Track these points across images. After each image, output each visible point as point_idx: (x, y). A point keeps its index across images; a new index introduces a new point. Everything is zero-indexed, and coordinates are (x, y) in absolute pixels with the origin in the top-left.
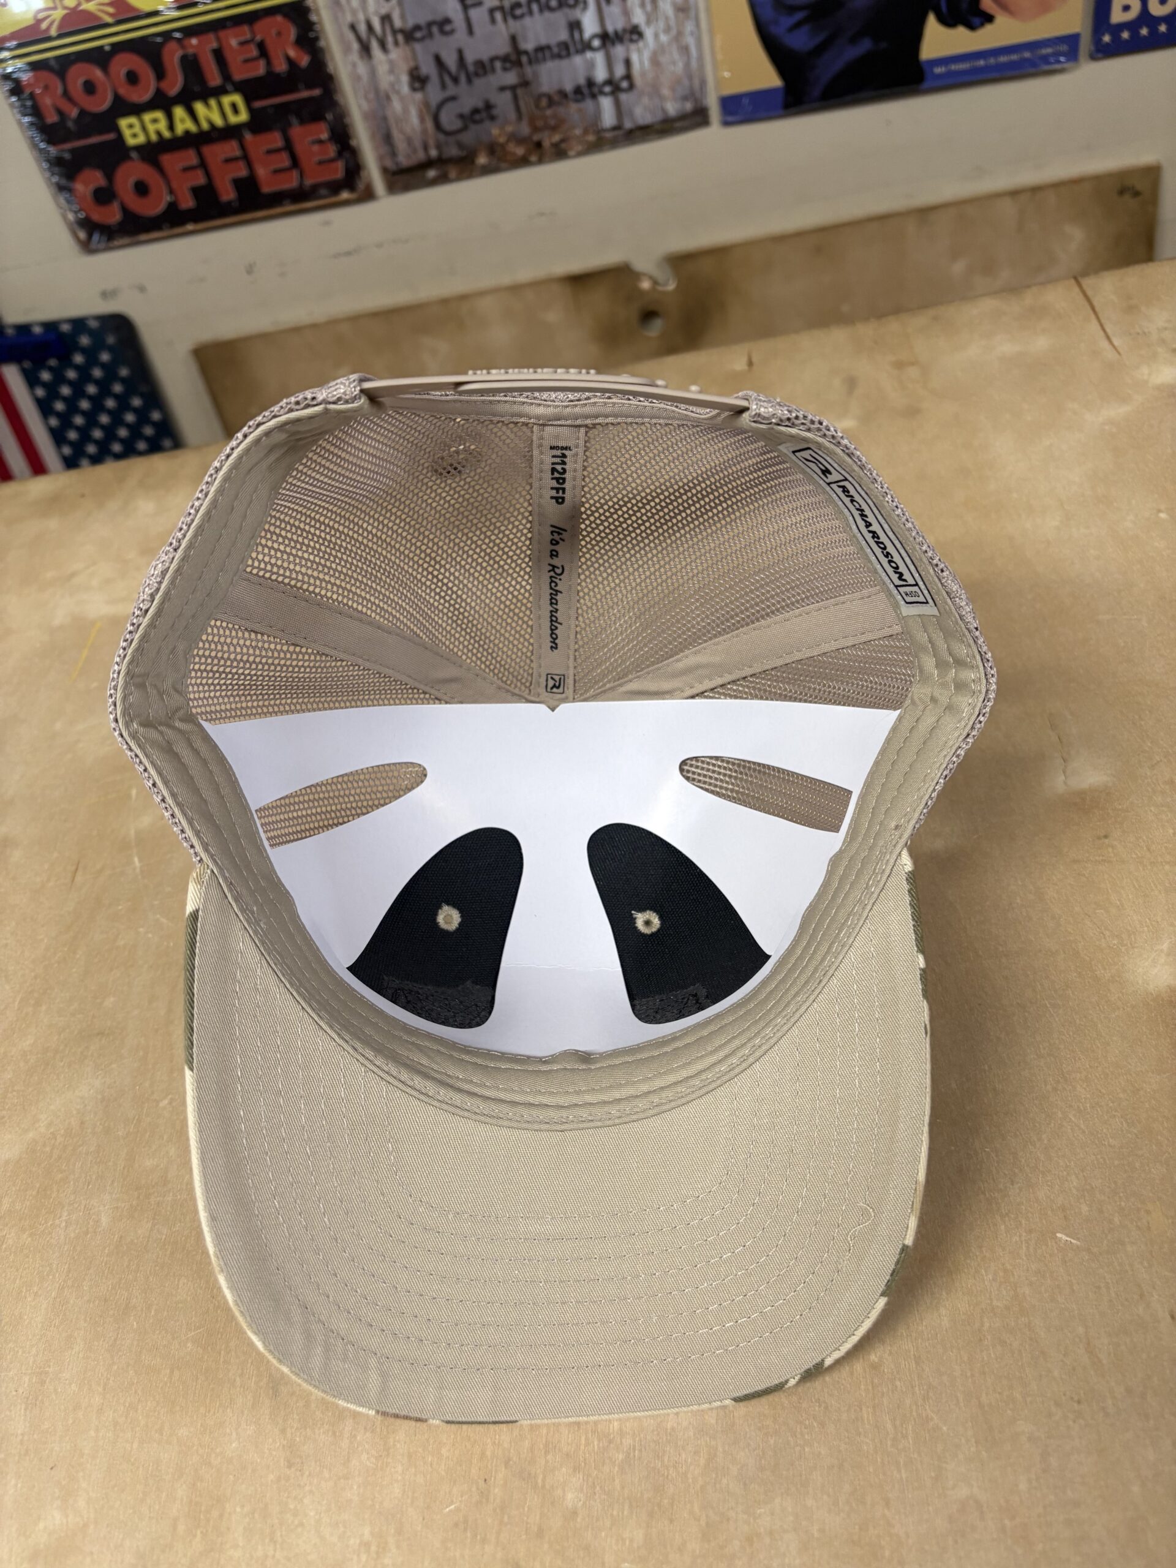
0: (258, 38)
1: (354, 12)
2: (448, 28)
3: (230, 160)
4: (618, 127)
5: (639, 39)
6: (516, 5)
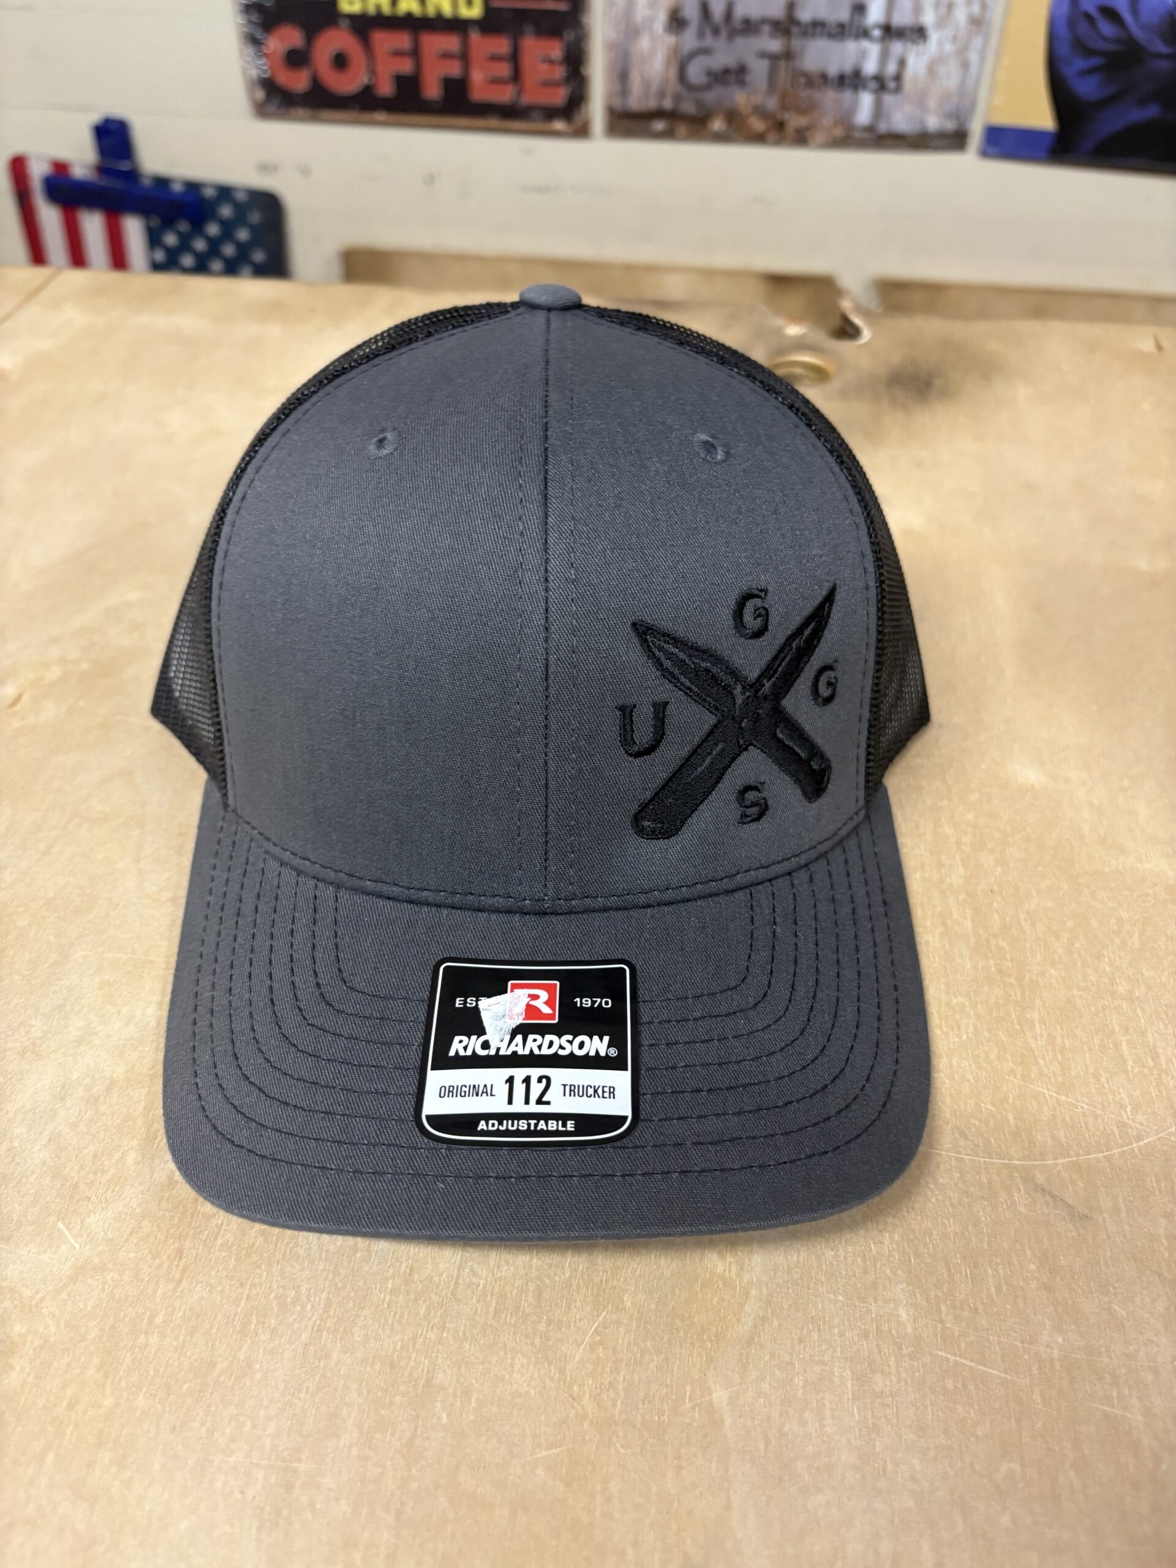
3: (446, 56)
4: (870, 129)
5: (921, 41)
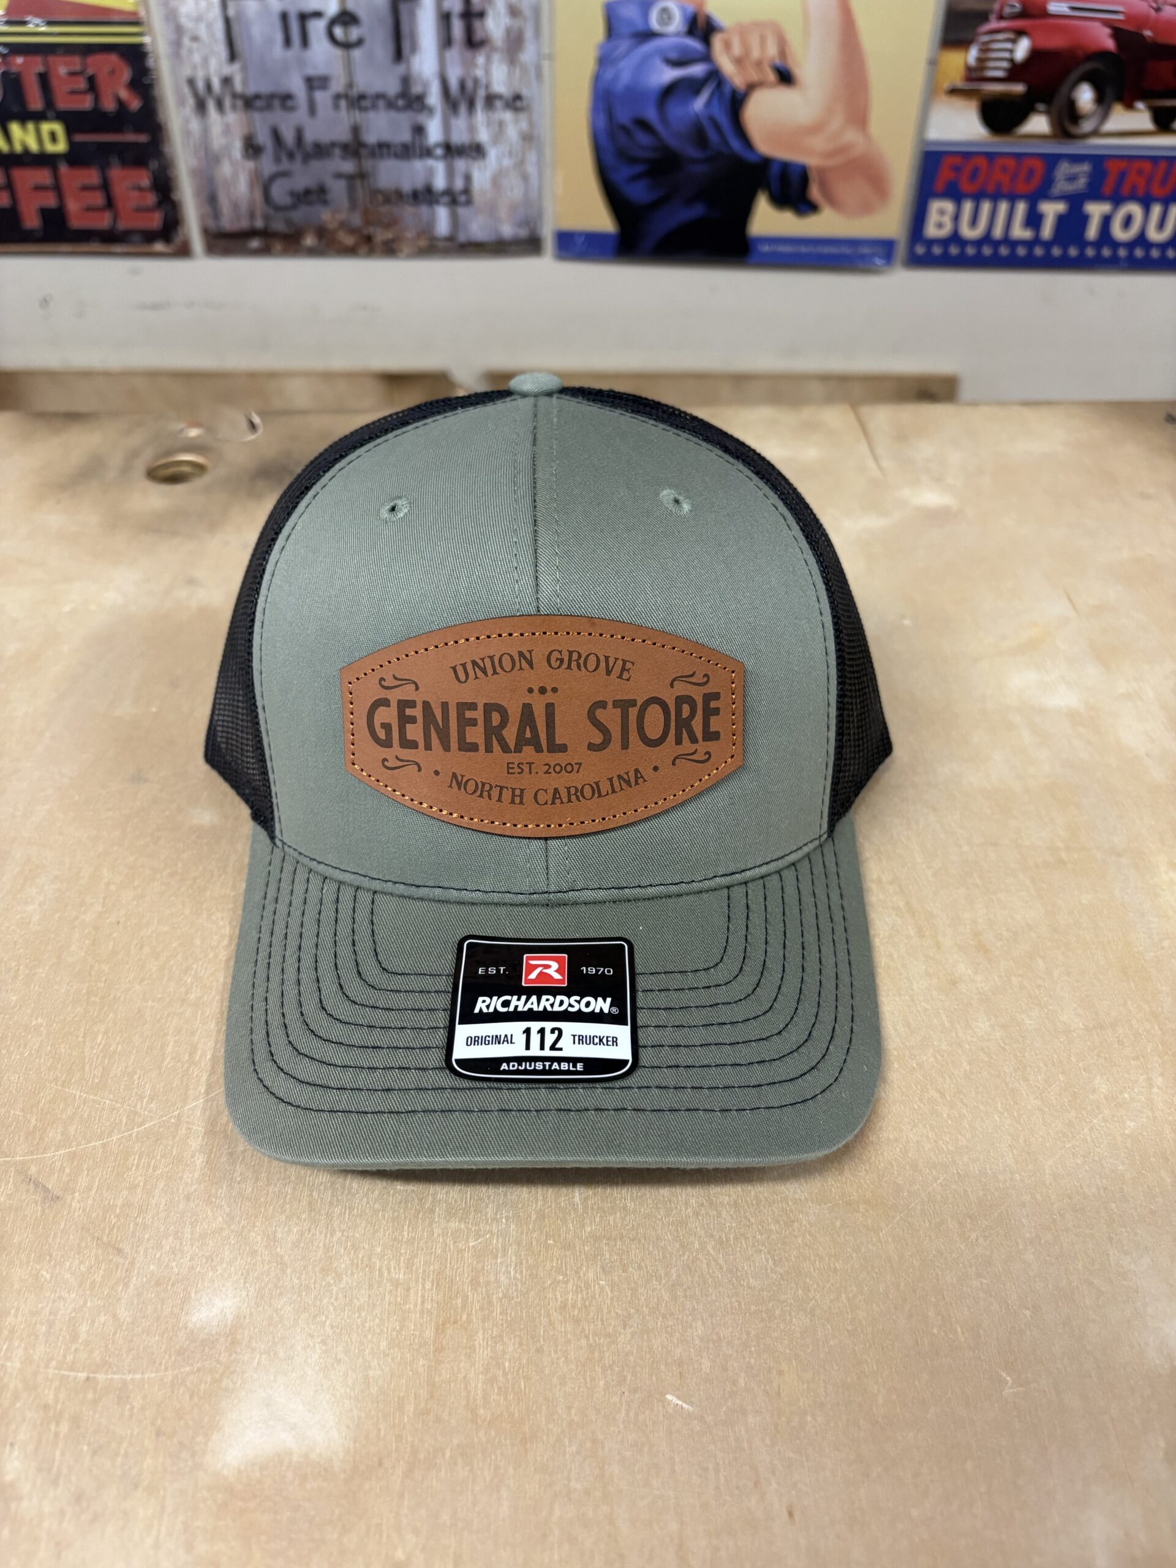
0: (90, 71)
1: (195, 67)
2: (289, 103)
3: (39, 188)
5: (481, 157)
6: (362, 97)
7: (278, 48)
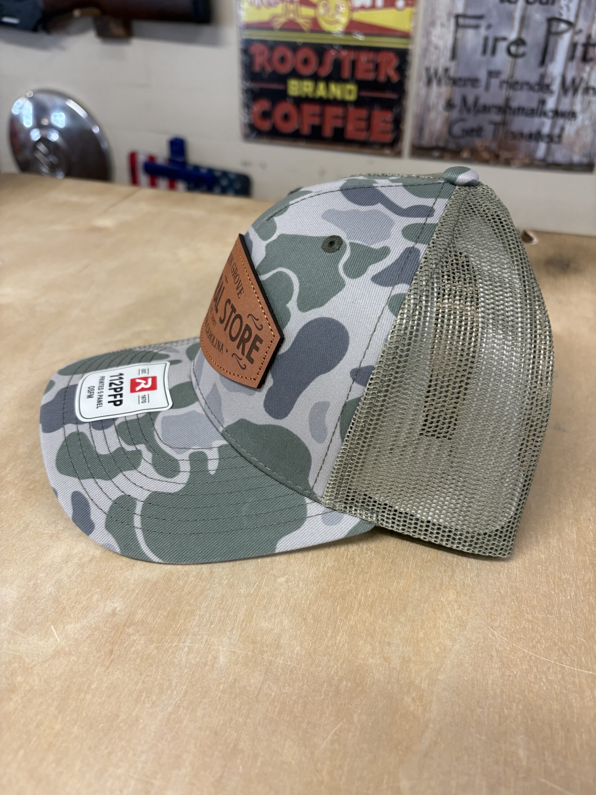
1: (432, 62)
2: (476, 84)
3: (337, 117)
4: (544, 160)
5: (573, 119)
6: (517, 83)
7: (478, 56)
